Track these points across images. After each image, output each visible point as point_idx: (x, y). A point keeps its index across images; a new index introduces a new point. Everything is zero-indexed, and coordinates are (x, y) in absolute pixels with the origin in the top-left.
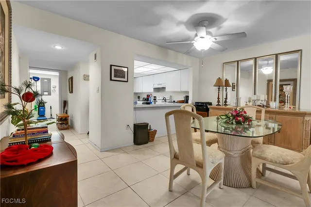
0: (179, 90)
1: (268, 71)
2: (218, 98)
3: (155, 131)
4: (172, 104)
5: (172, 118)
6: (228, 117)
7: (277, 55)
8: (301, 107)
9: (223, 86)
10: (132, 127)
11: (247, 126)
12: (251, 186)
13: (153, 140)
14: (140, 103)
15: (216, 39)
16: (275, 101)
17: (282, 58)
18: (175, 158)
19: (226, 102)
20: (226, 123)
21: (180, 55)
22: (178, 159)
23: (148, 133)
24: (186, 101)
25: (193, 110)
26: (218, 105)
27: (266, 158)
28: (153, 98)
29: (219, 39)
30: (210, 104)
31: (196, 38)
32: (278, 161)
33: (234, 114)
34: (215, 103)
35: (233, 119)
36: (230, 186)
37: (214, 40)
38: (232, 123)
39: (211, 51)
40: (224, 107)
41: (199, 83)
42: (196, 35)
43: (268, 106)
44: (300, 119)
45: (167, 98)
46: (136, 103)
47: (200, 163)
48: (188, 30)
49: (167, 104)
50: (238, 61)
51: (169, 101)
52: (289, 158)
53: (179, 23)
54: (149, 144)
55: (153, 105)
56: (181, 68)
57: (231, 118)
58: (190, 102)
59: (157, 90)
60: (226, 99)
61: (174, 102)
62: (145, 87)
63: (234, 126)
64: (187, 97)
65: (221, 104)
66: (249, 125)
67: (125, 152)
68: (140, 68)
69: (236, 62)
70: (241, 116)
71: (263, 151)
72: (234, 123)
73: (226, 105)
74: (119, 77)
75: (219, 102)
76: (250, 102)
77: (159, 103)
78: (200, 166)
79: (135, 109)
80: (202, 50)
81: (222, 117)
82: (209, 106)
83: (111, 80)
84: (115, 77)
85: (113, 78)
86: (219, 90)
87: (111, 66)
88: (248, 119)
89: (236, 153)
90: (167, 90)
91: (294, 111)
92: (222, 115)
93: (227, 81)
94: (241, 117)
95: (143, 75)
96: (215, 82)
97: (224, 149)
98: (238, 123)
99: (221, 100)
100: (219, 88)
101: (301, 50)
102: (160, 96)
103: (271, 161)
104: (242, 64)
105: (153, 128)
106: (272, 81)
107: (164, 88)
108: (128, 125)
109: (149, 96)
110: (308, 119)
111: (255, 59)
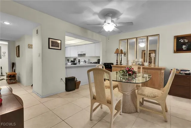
0: (94, 56)
1: (142, 45)
2: (117, 61)
3: (80, 82)
5: (91, 73)
6: (124, 72)
7: (147, 37)
8: (159, 66)
9: (119, 54)
10: (64, 80)
11: (134, 77)
12: (137, 112)
13: (78, 88)
14: (69, 64)
15: (116, 25)
16: (147, 62)
17: (150, 38)
18: (94, 99)
19: (121, 63)
20: (123, 75)
21: (94, 34)
22: (95, 99)
23: (75, 83)
24: (98, 62)
25: (103, 68)
26: (117, 64)
27: (144, 95)
28: (78, 61)
29: (118, 25)
30: (113, 64)
31: (105, 24)
32: (151, 96)
33: (127, 70)
34: (115, 63)
35: (127, 73)
36: (125, 113)
37: (115, 26)
38: (126, 75)
39: (113, 32)
40: (120, 66)
41: (106, 52)
42: (105, 22)
43: (143, 65)
44: (159, 71)
45: (87, 60)
46: (66, 64)
47: (109, 101)
49: (87, 64)
50: (127, 39)
51: (88, 62)
52: (156, 94)
53: (95, 14)
54: (76, 90)
55: (78, 65)
56: (95, 42)
58: (101, 63)
59: (80, 55)
60: (121, 61)
61: (91, 63)
62: (72, 54)
63: (127, 77)
64: (99, 60)
65: (118, 64)
66: (135, 76)
67: (60, 97)
68: (70, 41)
69: (127, 40)
71: (143, 91)
72: (127, 75)
73: (121, 64)
74: (55, 46)
75: (117, 63)
76: (134, 62)
77: (82, 63)
78: (109, 102)
79: (66, 68)
80: (109, 31)
81: (120, 72)
82: (112, 65)
83: (49, 48)
84: (52, 46)
85: (51, 47)
86: (117, 56)
87: (49, 38)
88: (134, 73)
89: (129, 93)
90: (86, 55)
91: (155, 68)
92: (120, 71)
93: (121, 50)
94: (131, 72)
95: (71, 46)
96: (115, 51)
97: (122, 91)
98: (130, 75)
99: (118, 62)
100: (117, 55)
101: (159, 34)
102: (82, 59)
103: (147, 96)
104: (130, 41)
105: (78, 80)
106: (145, 51)
107: (85, 54)
108: (61, 79)
109: (75, 59)
110: (163, 71)
111: (137, 38)
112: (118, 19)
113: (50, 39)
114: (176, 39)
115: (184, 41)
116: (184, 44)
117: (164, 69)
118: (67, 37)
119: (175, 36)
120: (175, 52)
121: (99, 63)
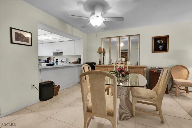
0: (74, 54)
2: (100, 60)
3: (59, 86)
4: (68, 65)
6: (116, 73)
7: (129, 36)
9: (102, 52)
10: (37, 86)
12: (132, 116)
13: (57, 94)
14: (44, 65)
15: (105, 20)
16: (129, 61)
17: (131, 38)
19: (103, 62)
21: (75, 29)
22: (91, 112)
23: (53, 89)
24: (79, 61)
26: (100, 64)
27: (141, 97)
28: (56, 60)
30: (95, 64)
31: (93, 16)
32: (147, 98)
33: (120, 70)
34: (98, 63)
35: (120, 74)
40: (102, 65)
41: (87, 50)
42: (93, 14)
44: (142, 70)
45: (65, 60)
46: (40, 65)
48: (86, 11)
49: (65, 64)
50: (110, 38)
51: (66, 62)
52: (152, 94)
53: (79, 3)
54: (55, 98)
55: (55, 66)
57: (119, 73)
58: (82, 62)
59: (56, 54)
60: (103, 60)
61: (70, 63)
62: (45, 52)
65: (101, 63)
67: (32, 111)
69: (109, 38)
70: (123, 71)
71: (138, 93)
72: (121, 76)
73: (103, 64)
74: (21, 41)
75: (100, 62)
77: (60, 64)
79: (40, 70)
80: (96, 26)
81: (111, 72)
83: (12, 42)
84: (17, 39)
85: (14, 41)
86: (100, 55)
87: (11, 29)
88: (127, 73)
89: (123, 97)
90: (64, 54)
93: (104, 49)
95: (44, 42)
96: (97, 49)
98: (123, 76)
100: (100, 54)
101: (140, 35)
102: (60, 58)
103: (144, 99)
104: (112, 40)
105: (56, 84)
106: (127, 50)
107: (62, 53)
108: (33, 85)
109: (49, 59)
110: (145, 70)
111: (119, 37)
112: (105, 13)
113: (13, 30)
114: (154, 40)
115: (160, 41)
116: (160, 44)
117: (146, 68)
118: (39, 31)
119: (153, 37)
120: (153, 52)
121: (80, 63)
